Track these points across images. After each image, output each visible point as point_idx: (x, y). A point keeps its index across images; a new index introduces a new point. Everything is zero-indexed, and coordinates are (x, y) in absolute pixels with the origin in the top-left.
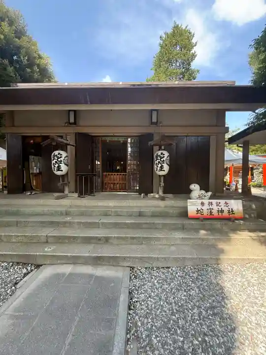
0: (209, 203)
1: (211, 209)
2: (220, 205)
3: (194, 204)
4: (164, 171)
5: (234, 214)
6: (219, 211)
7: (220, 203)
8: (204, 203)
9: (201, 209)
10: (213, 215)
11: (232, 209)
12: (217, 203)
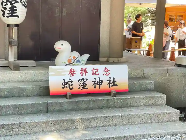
0: (82, 71)
1: (84, 81)
2: (97, 73)
3: (59, 74)
4: (17, 16)
6: (96, 82)
7: (97, 70)
8: (74, 71)
9: (69, 80)
10: (87, 88)
11: (114, 78)
12: (93, 70)
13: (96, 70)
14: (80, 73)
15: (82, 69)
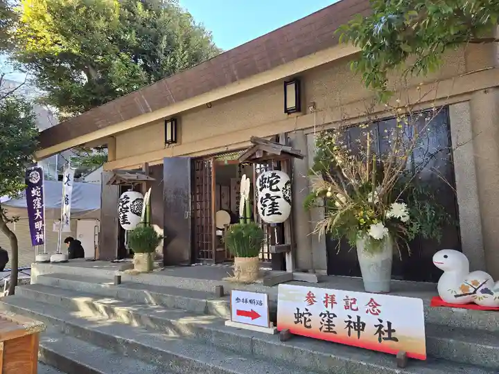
0: (327, 297)
1: (330, 317)
2: (354, 306)
3: (291, 298)
5: (396, 340)
6: (352, 324)
7: (355, 300)
8: (314, 297)
9: (305, 312)
10: (335, 332)
11: (389, 324)
12: (346, 300)
13: (352, 301)
14: (324, 302)
15: (327, 295)
